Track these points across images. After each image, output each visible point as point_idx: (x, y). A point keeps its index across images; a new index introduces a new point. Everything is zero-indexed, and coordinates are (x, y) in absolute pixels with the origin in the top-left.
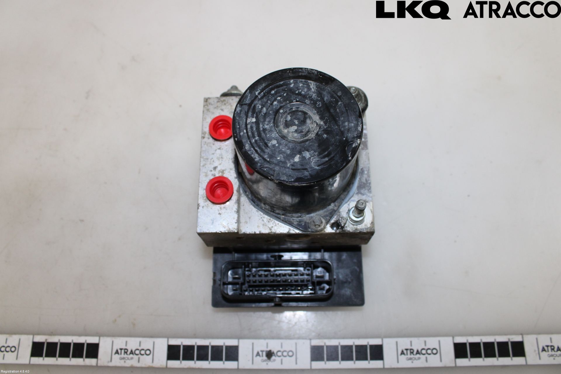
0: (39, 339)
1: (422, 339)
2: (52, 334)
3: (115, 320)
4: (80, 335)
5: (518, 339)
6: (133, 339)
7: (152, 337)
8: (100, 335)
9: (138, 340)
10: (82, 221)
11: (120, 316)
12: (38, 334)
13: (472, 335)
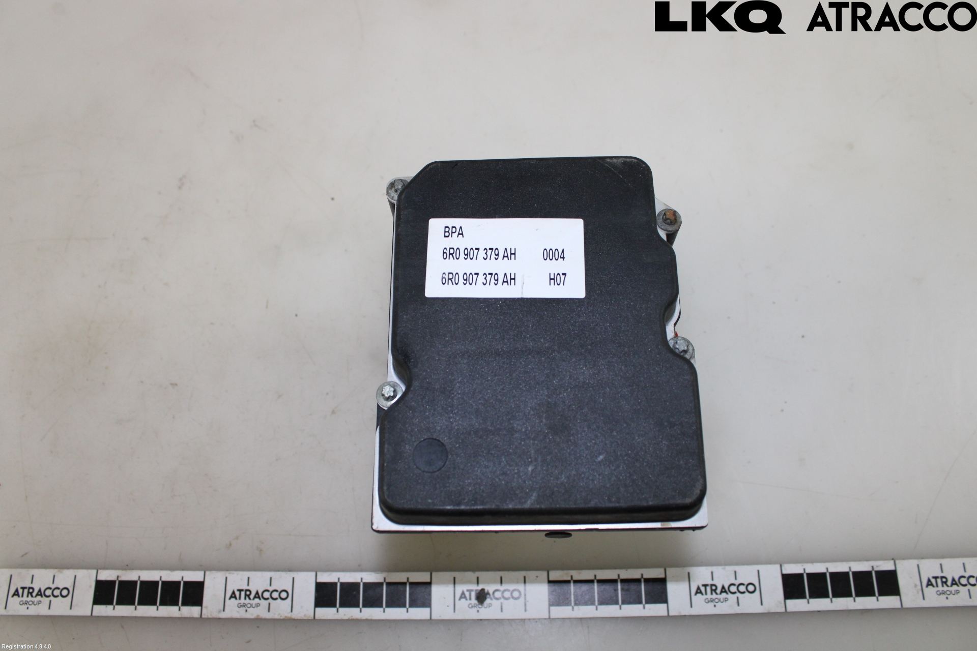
0: (106, 575)
1: (731, 569)
2: (127, 567)
3: (230, 545)
4: (172, 569)
5: (887, 566)
6: (259, 574)
7: (290, 570)
8: (205, 569)
9: (268, 575)
10: (174, 385)
11: (237, 538)
12: (105, 568)
13: (812, 561)
